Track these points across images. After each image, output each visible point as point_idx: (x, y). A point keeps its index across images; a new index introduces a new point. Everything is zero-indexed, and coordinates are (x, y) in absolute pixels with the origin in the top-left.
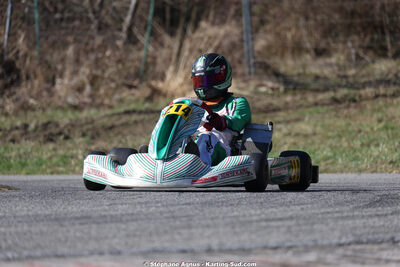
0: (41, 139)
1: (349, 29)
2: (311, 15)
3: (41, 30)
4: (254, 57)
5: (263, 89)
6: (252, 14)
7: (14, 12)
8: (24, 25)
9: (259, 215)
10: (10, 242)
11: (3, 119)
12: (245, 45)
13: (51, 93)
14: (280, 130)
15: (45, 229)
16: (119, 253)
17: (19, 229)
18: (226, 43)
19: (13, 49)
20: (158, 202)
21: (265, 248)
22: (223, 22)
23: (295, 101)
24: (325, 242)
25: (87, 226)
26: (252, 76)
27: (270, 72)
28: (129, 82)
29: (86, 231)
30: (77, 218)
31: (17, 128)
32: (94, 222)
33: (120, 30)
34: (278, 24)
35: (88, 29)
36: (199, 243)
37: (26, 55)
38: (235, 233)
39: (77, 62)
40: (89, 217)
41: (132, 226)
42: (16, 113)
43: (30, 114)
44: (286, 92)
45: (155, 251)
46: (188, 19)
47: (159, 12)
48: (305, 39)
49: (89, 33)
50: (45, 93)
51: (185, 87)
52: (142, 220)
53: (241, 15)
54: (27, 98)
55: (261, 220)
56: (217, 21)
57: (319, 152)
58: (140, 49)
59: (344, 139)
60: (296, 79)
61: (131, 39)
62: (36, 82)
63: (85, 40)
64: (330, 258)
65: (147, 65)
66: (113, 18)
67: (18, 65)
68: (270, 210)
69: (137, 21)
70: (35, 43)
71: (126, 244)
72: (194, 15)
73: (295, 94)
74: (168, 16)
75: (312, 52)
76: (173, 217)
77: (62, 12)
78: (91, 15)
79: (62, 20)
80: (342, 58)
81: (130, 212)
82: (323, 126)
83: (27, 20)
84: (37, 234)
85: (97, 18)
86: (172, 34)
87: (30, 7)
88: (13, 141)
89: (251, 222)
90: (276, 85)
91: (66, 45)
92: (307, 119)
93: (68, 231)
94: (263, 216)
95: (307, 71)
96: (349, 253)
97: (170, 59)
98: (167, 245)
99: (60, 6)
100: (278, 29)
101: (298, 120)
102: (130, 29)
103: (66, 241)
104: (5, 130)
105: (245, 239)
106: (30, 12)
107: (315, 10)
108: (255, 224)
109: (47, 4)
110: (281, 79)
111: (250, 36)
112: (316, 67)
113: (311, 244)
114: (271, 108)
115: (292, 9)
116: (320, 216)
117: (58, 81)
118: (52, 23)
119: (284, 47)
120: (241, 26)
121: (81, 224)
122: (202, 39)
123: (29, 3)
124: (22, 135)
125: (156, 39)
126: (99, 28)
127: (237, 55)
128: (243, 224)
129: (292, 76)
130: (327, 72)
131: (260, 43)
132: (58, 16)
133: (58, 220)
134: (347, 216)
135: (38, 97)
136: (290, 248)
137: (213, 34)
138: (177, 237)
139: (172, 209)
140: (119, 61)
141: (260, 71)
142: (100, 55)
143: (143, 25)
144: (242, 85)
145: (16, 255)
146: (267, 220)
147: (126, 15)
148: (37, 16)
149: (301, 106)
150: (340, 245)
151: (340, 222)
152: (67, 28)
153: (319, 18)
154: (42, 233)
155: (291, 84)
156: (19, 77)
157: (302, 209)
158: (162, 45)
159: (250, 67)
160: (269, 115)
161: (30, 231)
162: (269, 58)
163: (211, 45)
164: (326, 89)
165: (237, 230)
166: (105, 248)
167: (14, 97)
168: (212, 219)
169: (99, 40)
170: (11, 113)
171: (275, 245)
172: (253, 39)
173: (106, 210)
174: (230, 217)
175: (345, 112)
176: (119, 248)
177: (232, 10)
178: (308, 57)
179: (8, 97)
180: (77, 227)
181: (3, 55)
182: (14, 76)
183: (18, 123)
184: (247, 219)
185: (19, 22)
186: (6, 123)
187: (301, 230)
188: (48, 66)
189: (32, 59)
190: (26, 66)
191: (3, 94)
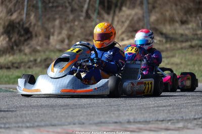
0: (43, 66)
1: (198, 11)
2: (178, 3)
3: (42, 12)
4: (150, 25)
6: (148, 3)
7: (29, 3)
8: (34, 9)
9: (154, 104)
10: (28, 118)
11: (24, 57)
12: (145, 19)
13: (48, 43)
15: (46, 112)
16: (83, 123)
17: (33, 112)
18: (136, 18)
19: (28, 21)
21: (157, 120)
22: (134, 7)
23: (171, 47)
24: (188, 118)
25: (67, 110)
27: (158, 32)
28: (87, 38)
29: (66, 112)
30: (62, 106)
31: (31, 61)
32: (70, 108)
33: (82, 11)
34: (162, 8)
35: (66, 11)
36: (124, 118)
37: (35, 25)
38: (142, 113)
39: (61, 28)
40: (68, 106)
41: (90, 110)
42: (30, 54)
43: (38, 54)
44: (166, 42)
45: (101, 122)
46: (116, 6)
47: (102, 3)
48: (176, 16)
49: (67, 13)
50: (45, 44)
52: (95, 107)
53: (143, 4)
54: (36, 46)
55: (155, 107)
56: (131, 7)
58: (92, 21)
59: (196, 66)
60: (171, 36)
61: (88, 16)
62: (40, 38)
63: (64, 17)
64: (190, 125)
66: (78, 6)
67: (31, 29)
68: (159, 102)
69: (91, 7)
70: (39, 19)
71: (87, 119)
73: (171, 44)
74: (106, 4)
75: (180, 23)
76: (110, 105)
77: (53, 3)
78: (67, 5)
79: (52, 7)
80: (195, 25)
82: (185, 59)
83: (35, 7)
84: (41, 114)
85: (70, 5)
86: (108, 13)
88: (29, 68)
89: (150, 107)
90: (161, 39)
91: (55, 19)
92: (177, 56)
93: (58, 113)
94: (156, 105)
95: (177, 32)
96: (199, 123)
98: (107, 119)
100: (162, 11)
101: (173, 56)
102: (87, 11)
103: (57, 118)
104: (25, 62)
105: (147, 116)
106: (37, 3)
107: (180, 1)
108: (152, 109)
110: (164, 36)
111: (148, 14)
112: (181, 30)
113: (180, 118)
116: (184, 105)
117: (51, 37)
118: (48, 9)
119: (165, 20)
120: (143, 9)
121: (64, 109)
122: (123, 16)
124: (34, 65)
125: (100, 16)
126: (72, 11)
127: (141, 24)
128: (145, 109)
129: (169, 34)
130: (187, 32)
131: (153, 18)
132: (51, 5)
133: (52, 107)
134: (198, 105)
135: (41, 45)
136: (170, 120)
137: (128, 13)
138: (112, 115)
140: (82, 27)
142: (72, 24)
143: (93, 9)
145: (31, 125)
146: (157, 107)
147: (85, 4)
148: (40, 5)
149: (174, 49)
150: (195, 119)
151: (195, 108)
152: (55, 11)
153: (182, 5)
154: (44, 114)
155: (169, 38)
156: (32, 36)
157: (176, 101)
161: (38, 113)
162: (157, 25)
163: (128, 19)
164: (187, 41)
165: (143, 111)
166: (76, 121)
167: (29, 46)
168: (130, 106)
169: (71, 17)
170: (28, 53)
171: (162, 119)
172: (149, 16)
173: (76, 102)
174: (139, 105)
175: (197, 52)
176: (83, 121)
177: (138, 2)
178: (177, 25)
179: (27, 45)
180: (62, 110)
181: (23, 25)
182: (29, 35)
183: (32, 59)
184: (148, 106)
185: (31, 8)
186: (26, 59)
187: (175, 112)
188: (46, 30)
189: (38, 26)
190: (35, 30)
191: (23, 44)
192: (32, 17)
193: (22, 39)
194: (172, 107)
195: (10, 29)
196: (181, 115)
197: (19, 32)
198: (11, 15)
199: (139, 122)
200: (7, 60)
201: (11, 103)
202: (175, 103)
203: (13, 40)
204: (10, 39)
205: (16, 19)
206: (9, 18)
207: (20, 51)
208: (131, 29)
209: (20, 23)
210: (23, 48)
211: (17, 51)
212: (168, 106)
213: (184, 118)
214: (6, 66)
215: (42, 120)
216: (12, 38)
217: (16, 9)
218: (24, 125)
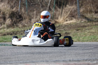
2: (94, 3)
3: (28, 7)
4: (80, 14)
5: (82, 21)
6: (79, 3)
7: (21, 3)
8: (24, 6)
9: (82, 52)
10: (21, 59)
11: (19, 29)
12: (78, 10)
13: (30, 22)
14: (87, 31)
15: (29, 55)
17: (23, 56)
18: (73, 10)
19: (21, 12)
20: (57, 49)
21: (84, 60)
22: (72, 5)
23: (90, 24)
26: (80, 18)
27: (84, 17)
29: (40, 56)
31: (22, 31)
32: (42, 54)
33: (47, 7)
34: (86, 6)
36: (68, 59)
37: (24, 13)
38: (76, 56)
39: (37, 15)
40: (40, 53)
41: (51, 55)
42: (22, 27)
43: (25, 28)
44: (88, 22)
45: (57, 61)
46: (64, 4)
47: (56, 3)
48: (93, 9)
49: (39, 8)
50: (29, 23)
51: (63, 21)
52: (53, 53)
53: (77, 3)
54: (25, 24)
55: (83, 53)
56: (71, 5)
57: (97, 37)
58: (52, 12)
60: (90, 19)
61: (50, 9)
62: (27, 20)
63: (38, 9)
65: (54, 16)
66: (45, 4)
67: (22, 16)
68: (85, 51)
69: (51, 5)
70: (26, 10)
71: (50, 59)
72: (65, 4)
73: (90, 22)
74: (59, 4)
75: (94, 12)
77: (33, 3)
78: (40, 4)
79: (33, 5)
81: (50, 51)
82: (97, 30)
83: (24, 5)
85: (41, 4)
86: (60, 8)
87: (25, 2)
88: (21, 34)
89: (80, 54)
90: (86, 20)
91: (34, 11)
92: (93, 28)
93: (35, 56)
94: (83, 52)
95: (93, 17)
97: (59, 14)
98: (60, 59)
99: (32, 1)
100: (86, 7)
101: (91, 29)
102: (49, 7)
103: (35, 58)
104: (19, 31)
105: (79, 58)
106: (25, 3)
107: (95, 2)
108: (81, 54)
109: (29, 1)
110: (87, 19)
111: (79, 8)
113: (95, 59)
114: (84, 26)
115: (89, 2)
116: (97, 52)
117: (32, 19)
118: (30, 6)
119: (87, 11)
120: (77, 6)
121: (38, 54)
122: (67, 9)
123: (25, 1)
124: (23, 33)
125: (56, 9)
126: (42, 7)
127: (76, 13)
128: (78, 54)
129: (90, 18)
131: (82, 10)
132: (32, 4)
133: (33, 53)
135: (27, 23)
136: (90, 60)
137: (69, 8)
138: (62, 57)
139: (60, 51)
141: (82, 17)
143: (52, 6)
144: (77, 20)
145: (23, 62)
146: (84, 53)
147: (48, 3)
148: (26, 4)
149: (92, 25)
152: (34, 7)
154: (29, 57)
155: (89, 20)
156: (23, 19)
157: (93, 51)
158: (57, 11)
159: (79, 16)
160: (84, 27)
161: (26, 56)
162: (84, 14)
163: (69, 11)
166: (44, 60)
167: (21, 23)
168: (71, 53)
169: (42, 10)
170: (21, 27)
171: (86, 59)
173: (44, 51)
174: (75, 53)
176: (48, 60)
177: (74, 2)
179: (20, 23)
181: (18, 13)
182: (21, 18)
183: (23, 30)
184: (79, 53)
185: (22, 5)
186: (20, 30)
187: (92, 56)
188: (30, 16)
189: (26, 14)
190: (24, 16)
191: (19, 23)
192: (23, 10)
193: (18, 20)
194: (91, 54)
195: (12, 15)
196: (95, 57)
197: (16, 17)
198: (13, 8)
199: (75, 61)
200: (11, 30)
201: (13, 51)
202: (92, 51)
203: (13, 21)
204: (12, 20)
205: (15, 10)
206: (12, 10)
207: (17, 26)
208: (71, 16)
209: (17, 13)
210: (18, 25)
211: (16, 26)
212: (89, 53)
213: (97, 59)
214: (10, 33)
215: (28, 60)
216: (13, 20)
217: (15, 6)
218: (19, 62)
